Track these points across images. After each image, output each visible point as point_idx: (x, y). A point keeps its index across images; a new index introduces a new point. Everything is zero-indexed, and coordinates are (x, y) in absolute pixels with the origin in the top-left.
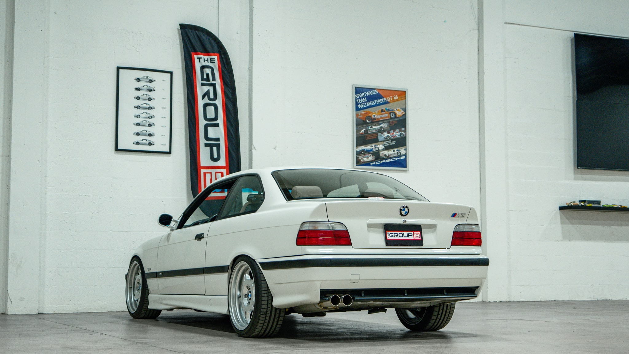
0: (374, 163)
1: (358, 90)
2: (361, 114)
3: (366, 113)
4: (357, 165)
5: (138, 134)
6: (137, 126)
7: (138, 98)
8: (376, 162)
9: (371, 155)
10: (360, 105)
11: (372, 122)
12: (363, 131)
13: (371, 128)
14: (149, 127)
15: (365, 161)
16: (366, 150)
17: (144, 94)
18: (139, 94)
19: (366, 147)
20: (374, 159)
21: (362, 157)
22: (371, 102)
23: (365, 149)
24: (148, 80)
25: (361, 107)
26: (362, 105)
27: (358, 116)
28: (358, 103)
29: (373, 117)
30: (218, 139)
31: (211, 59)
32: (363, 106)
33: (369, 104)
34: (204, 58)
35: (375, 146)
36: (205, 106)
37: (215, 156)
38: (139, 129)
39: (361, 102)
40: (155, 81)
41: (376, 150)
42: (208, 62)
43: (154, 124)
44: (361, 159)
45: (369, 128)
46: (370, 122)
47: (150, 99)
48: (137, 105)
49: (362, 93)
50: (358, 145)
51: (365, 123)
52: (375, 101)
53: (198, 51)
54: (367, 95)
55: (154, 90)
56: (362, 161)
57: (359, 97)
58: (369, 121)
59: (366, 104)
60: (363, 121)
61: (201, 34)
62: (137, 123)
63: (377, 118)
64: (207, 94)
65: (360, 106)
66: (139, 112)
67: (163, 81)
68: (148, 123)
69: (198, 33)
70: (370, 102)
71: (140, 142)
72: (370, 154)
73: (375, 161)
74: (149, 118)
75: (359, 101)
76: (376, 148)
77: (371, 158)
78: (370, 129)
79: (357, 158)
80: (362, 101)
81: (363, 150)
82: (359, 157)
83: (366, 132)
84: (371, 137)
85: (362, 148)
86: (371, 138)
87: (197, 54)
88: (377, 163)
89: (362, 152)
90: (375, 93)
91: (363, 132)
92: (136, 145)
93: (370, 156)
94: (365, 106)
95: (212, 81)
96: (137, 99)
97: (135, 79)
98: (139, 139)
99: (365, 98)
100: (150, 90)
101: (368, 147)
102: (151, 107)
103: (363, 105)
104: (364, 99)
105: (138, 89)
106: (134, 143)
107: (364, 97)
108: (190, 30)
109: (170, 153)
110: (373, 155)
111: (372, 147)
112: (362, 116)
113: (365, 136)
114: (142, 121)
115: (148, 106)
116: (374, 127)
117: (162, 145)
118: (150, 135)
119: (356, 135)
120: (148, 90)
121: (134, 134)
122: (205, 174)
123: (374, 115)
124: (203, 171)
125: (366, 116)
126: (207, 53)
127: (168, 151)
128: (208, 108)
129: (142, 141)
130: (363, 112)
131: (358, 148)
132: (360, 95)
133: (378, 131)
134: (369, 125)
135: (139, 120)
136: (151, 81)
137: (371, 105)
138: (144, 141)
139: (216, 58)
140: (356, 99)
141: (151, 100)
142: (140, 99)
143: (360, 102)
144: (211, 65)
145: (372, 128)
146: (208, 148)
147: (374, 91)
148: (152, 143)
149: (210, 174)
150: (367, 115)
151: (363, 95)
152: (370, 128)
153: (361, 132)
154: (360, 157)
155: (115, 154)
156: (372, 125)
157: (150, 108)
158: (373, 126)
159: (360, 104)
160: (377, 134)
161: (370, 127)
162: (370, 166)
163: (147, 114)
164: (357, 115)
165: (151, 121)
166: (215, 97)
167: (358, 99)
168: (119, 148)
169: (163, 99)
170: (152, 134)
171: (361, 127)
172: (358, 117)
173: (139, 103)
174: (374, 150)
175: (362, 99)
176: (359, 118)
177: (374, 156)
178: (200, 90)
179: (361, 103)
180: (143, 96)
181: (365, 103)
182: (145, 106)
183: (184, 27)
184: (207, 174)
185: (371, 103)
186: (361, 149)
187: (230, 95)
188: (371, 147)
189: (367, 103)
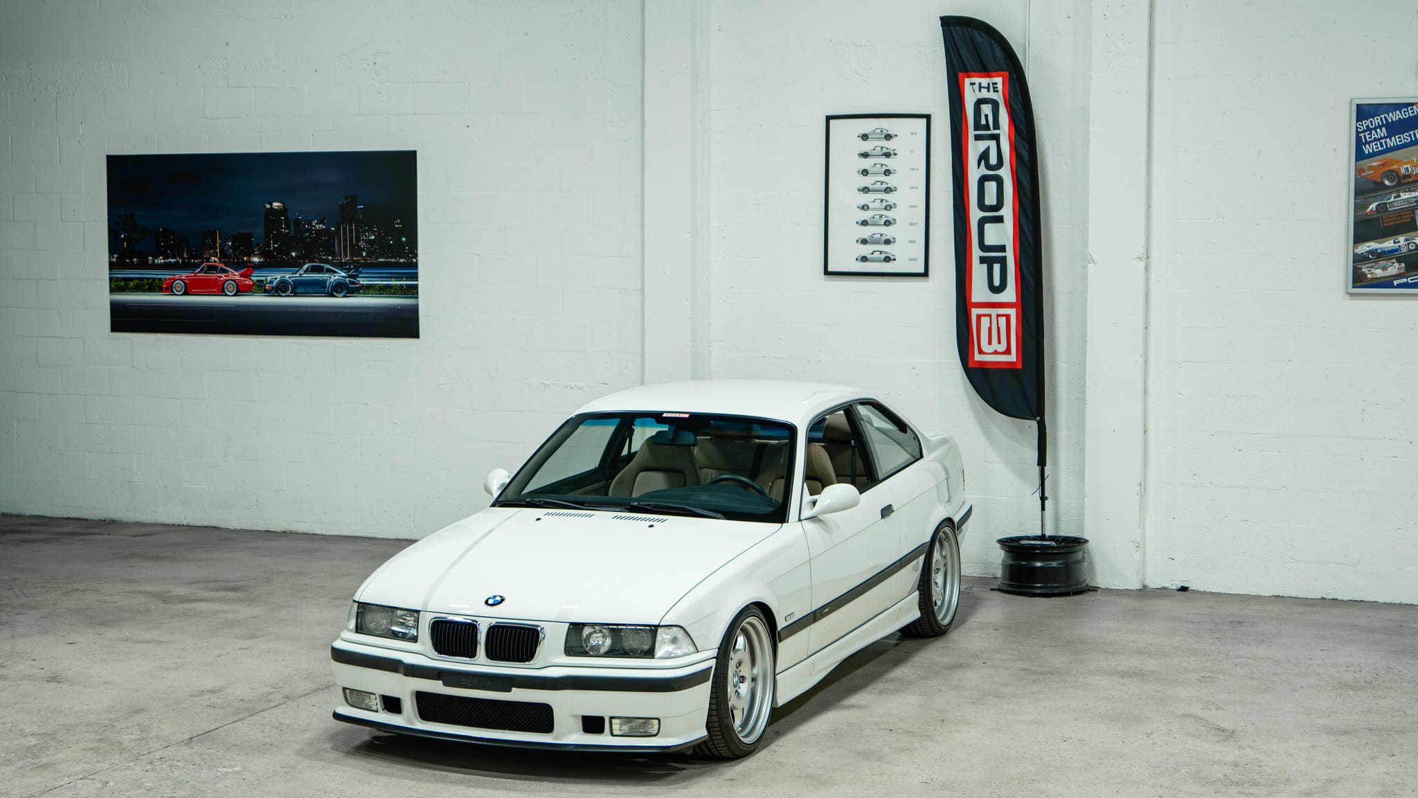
0: (1405, 280)
1: (1363, 112)
2: (1371, 168)
3: (1383, 165)
4: (1353, 288)
5: (864, 242)
6: (862, 227)
7: (865, 172)
8: (1409, 279)
9: (1394, 263)
10: (1367, 146)
11: (1400, 184)
12: (1373, 206)
13: (1395, 197)
14: (885, 227)
15: (1378, 276)
16: (1379, 251)
17: (875, 164)
18: (867, 163)
19: (1381, 243)
20: (1403, 271)
21: (1371, 267)
22: (1399, 138)
23: (1377, 250)
24: (883, 136)
25: (1371, 151)
26: (1374, 147)
27: (1364, 172)
28: (1364, 141)
29: (1403, 171)
30: (1002, 248)
31: (993, 84)
32: (1376, 148)
33: (1391, 143)
34: (980, 84)
35: (1406, 240)
36: (983, 180)
37: (997, 282)
38: (866, 232)
39: (1369, 138)
40: (896, 136)
41: (1410, 250)
42: (989, 91)
43: (894, 220)
44: (1367, 272)
45: (1389, 199)
46: (1394, 184)
47: (887, 172)
48: (863, 187)
49: (1375, 118)
50: (1359, 239)
51: (1380, 186)
52: (1412, 133)
53: (970, 69)
54: (1390, 121)
55: (895, 154)
56: (1369, 276)
57: (1367, 126)
58: (1389, 181)
59: (1386, 142)
60: (1374, 182)
61: (976, 33)
62: (862, 219)
63: (1414, 173)
64: (984, 156)
65: (1367, 149)
66: (867, 199)
67: (912, 134)
68: (884, 219)
69: (971, 32)
70: (1397, 137)
71: (868, 256)
72: (1393, 259)
73: (1407, 275)
74: (886, 208)
75: (1365, 136)
76: (1409, 244)
77: (1394, 269)
78: (1394, 202)
79: (1355, 269)
80: (1373, 137)
81: (1372, 252)
82: (1361, 269)
83: (1382, 208)
84: (1395, 221)
85: (1369, 247)
86: (1394, 223)
87: (969, 77)
88: (1411, 280)
89: (1370, 256)
90: (1411, 115)
91: (1375, 209)
92: (862, 263)
93: (1391, 264)
94: (1382, 146)
95: (994, 129)
96: (862, 173)
97: (859, 136)
98: (866, 250)
99: (1384, 129)
100: (887, 155)
101: (1388, 244)
102: (890, 188)
103: (1376, 144)
104: (1378, 130)
105: (865, 155)
106: (857, 259)
107: (1380, 127)
108: (958, 28)
109: (925, 274)
110: (1399, 261)
111: (1399, 244)
112: (1372, 171)
113: (1378, 218)
114: (872, 216)
115: (884, 186)
116: (1404, 196)
117: (910, 260)
118: (888, 242)
119: (1355, 216)
120: (883, 155)
121: (857, 241)
122: (979, 317)
123: (1405, 166)
124: (975, 312)
125: (1383, 171)
126: (985, 71)
127: (922, 270)
128: (987, 184)
129: (872, 254)
130: (1375, 163)
131: (1360, 247)
132: (1368, 122)
133: (1415, 204)
134: (1392, 193)
135: (866, 215)
136: (888, 137)
137: (1398, 143)
138: (877, 255)
139: (999, 80)
140: (1358, 133)
141: (890, 173)
142: (867, 173)
143: (1368, 140)
144: (992, 95)
145: (1398, 199)
146: (985, 266)
147: (1409, 108)
148: (892, 258)
149: (988, 318)
150: (1388, 169)
151: (1377, 121)
152: (1392, 200)
153: (1368, 210)
154: (1363, 266)
155: (825, 280)
156: (1399, 191)
157: (888, 190)
158: (1401, 194)
159: (1369, 143)
160: (1413, 212)
161: (1393, 195)
162: (1392, 286)
163: (881, 201)
164: (1359, 171)
165: (890, 215)
166: (1000, 163)
167: (1364, 131)
168: (830, 269)
169: (913, 169)
170: (892, 240)
171: (1371, 197)
172: (1363, 174)
173: (867, 181)
174: (1404, 250)
175: (1373, 131)
176: (1363, 176)
177: (1403, 264)
178: (974, 148)
179: (1372, 142)
180: (875, 168)
181: (1383, 141)
182: (878, 186)
183: (948, 23)
184: (983, 318)
185: (1398, 140)
186: (1368, 249)
187: (1026, 157)
188: (1395, 243)
189: (1388, 140)
